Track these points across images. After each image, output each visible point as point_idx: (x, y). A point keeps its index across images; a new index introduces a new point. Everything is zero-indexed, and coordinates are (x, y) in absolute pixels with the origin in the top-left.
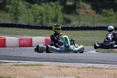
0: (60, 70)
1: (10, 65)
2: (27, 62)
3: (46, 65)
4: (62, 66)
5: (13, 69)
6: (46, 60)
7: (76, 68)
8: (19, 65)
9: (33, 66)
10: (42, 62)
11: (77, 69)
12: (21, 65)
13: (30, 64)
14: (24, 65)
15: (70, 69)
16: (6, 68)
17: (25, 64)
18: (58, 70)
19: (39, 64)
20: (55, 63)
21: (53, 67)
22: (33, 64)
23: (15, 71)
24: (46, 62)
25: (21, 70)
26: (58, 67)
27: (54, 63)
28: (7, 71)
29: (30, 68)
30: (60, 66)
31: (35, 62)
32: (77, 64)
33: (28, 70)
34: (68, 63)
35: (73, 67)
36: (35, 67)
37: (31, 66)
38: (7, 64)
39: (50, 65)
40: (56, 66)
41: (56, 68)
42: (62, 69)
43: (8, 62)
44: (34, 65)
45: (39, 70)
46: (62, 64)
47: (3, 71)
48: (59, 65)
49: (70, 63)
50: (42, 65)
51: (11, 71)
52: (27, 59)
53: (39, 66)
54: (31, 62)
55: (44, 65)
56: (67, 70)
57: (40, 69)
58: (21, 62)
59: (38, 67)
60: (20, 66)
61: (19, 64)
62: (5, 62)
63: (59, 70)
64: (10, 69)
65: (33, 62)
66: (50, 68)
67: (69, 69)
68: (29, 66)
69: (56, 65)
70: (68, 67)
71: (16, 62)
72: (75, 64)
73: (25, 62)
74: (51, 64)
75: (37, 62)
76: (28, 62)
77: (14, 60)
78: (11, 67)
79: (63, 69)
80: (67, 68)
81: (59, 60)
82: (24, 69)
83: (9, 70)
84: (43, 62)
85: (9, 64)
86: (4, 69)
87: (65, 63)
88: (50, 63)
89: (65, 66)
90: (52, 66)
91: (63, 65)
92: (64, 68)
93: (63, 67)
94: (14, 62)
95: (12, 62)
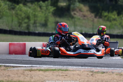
0: (95, 76)
1: (21, 70)
2: (43, 66)
3: (73, 71)
4: (95, 71)
5: (28, 75)
6: (69, 64)
7: (116, 74)
8: (34, 70)
9: (55, 72)
10: (65, 67)
11: (118, 76)
12: (37, 69)
13: (49, 69)
14: (42, 70)
15: (108, 75)
16: (17, 74)
17: (42, 68)
18: (91, 76)
19: (63, 69)
20: (84, 67)
21: (83, 72)
22: (54, 68)
23: (32, 77)
24: (70, 67)
25: (40, 76)
26: (90, 72)
27: (82, 67)
28: (20, 76)
29: (52, 74)
30: (92, 72)
31: (55, 66)
32: (116, 69)
33: (50, 76)
34: (103, 68)
35: (111, 73)
36: (58, 73)
37: (52, 71)
38: (16, 69)
39: (78, 70)
40: (88, 71)
41: (88, 74)
42: (96, 75)
43: (17, 67)
44: (55, 70)
45: (66, 77)
46: (94, 69)
47: (15, 77)
48: (92, 70)
49: (105, 68)
50: (68, 70)
51: (26, 77)
52: (42, 63)
53: (64, 72)
54: (49, 66)
55: (70, 70)
56: (103, 76)
57: (66, 75)
58: (36, 66)
59: (62, 73)
60: (36, 71)
61: (33, 68)
62: (13, 67)
63: (93, 77)
64: (23, 74)
65: (52, 66)
66: (80, 74)
67: (106, 76)
68: (49, 71)
69: (86, 70)
70: (104, 72)
71: (28, 67)
72: (112, 69)
73: (40, 66)
74: (80, 69)
75: (58, 66)
76: (45, 66)
77: (24, 64)
78: (24, 72)
79: (98, 76)
80: (104, 75)
81: (86, 64)
82: (43, 75)
83: (22, 76)
84: (67, 67)
85: (19, 68)
86: (15, 75)
87: (97, 68)
88: (77, 67)
89: (99, 71)
90: (81, 72)
91: (97, 70)
92: (99, 74)
93: (98, 72)
94: (25, 67)
95: (22, 67)
